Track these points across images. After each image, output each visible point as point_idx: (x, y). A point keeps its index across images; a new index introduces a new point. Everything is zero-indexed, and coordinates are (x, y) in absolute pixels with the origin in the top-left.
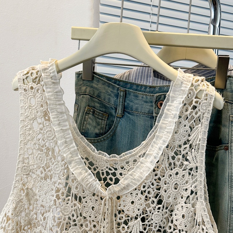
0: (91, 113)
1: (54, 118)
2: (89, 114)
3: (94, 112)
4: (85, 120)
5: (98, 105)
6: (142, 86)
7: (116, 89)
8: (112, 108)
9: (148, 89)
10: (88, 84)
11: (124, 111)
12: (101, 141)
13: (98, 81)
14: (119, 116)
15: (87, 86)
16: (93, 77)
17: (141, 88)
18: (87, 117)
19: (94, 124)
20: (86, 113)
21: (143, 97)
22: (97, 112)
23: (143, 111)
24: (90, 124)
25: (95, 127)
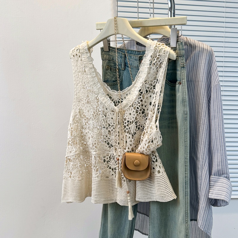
0: (109, 69)
1: (88, 71)
2: (108, 70)
3: (111, 69)
4: (106, 74)
5: (113, 65)
6: (133, 51)
7: (121, 53)
8: (120, 65)
9: (137, 53)
10: (107, 53)
11: (125, 65)
12: (115, 85)
13: (112, 51)
14: (123, 69)
15: (107, 54)
16: (109, 49)
17: (133, 52)
18: (107, 71)
19: (112, 75)
20: (107, 69)
21: (134, 57)
22: (113, 69)
23: (134, 66)
24: (109, 75)
25: (113, 77)
